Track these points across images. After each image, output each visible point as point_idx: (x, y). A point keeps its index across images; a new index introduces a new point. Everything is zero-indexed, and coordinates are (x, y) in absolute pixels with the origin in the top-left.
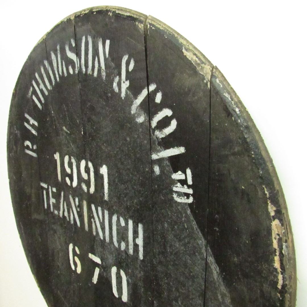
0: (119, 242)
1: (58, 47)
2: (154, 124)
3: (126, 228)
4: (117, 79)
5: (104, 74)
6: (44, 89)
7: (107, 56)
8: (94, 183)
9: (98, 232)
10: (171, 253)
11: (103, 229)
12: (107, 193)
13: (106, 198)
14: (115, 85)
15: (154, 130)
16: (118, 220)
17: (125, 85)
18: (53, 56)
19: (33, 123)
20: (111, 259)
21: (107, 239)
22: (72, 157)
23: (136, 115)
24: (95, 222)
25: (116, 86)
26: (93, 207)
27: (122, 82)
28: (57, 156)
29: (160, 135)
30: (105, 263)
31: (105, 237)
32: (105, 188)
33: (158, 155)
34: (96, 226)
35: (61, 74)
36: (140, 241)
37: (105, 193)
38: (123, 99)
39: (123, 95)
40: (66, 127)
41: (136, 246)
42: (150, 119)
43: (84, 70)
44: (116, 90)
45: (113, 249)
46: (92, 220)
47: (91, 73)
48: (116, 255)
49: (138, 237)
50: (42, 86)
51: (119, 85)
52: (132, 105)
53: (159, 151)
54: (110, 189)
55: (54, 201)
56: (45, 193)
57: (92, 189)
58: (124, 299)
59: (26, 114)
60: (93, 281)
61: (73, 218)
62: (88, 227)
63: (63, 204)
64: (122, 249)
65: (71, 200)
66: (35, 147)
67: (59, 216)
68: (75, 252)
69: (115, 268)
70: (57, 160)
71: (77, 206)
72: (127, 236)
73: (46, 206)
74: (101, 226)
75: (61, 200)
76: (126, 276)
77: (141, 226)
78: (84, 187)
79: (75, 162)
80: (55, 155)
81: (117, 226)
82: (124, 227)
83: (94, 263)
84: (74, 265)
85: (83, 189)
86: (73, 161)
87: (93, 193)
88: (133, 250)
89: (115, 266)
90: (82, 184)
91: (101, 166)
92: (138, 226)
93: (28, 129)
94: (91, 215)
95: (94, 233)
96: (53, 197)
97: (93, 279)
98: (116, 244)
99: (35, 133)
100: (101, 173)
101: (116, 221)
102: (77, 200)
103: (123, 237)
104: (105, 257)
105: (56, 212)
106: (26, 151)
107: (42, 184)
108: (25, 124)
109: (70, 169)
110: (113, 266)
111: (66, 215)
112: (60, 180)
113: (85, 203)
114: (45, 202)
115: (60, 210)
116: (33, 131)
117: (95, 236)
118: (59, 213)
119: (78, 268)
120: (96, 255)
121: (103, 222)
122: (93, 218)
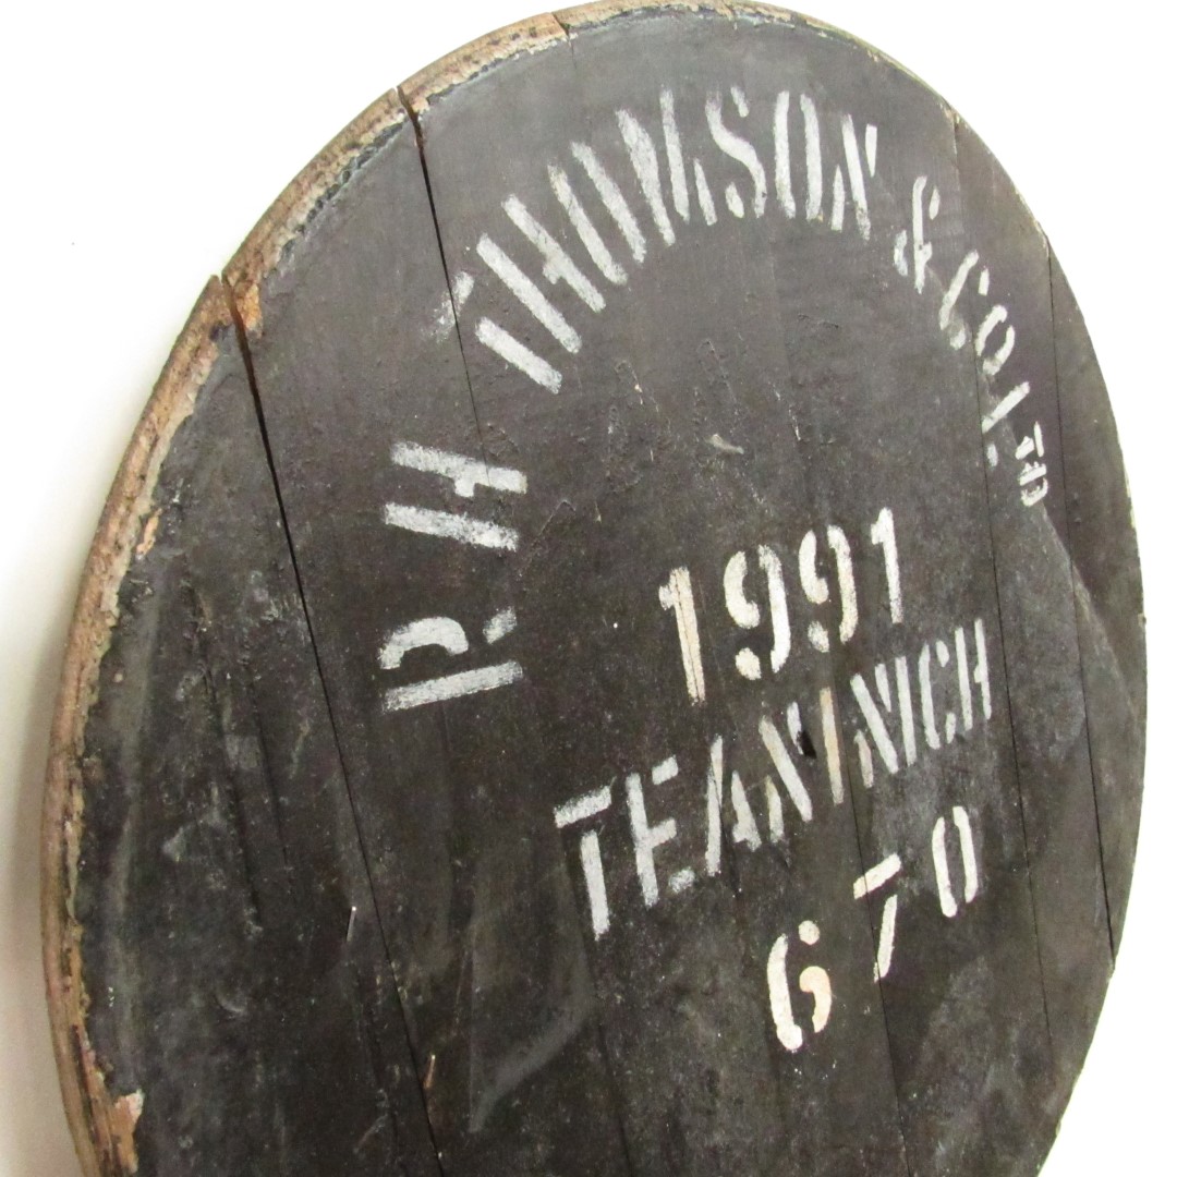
0: (940, 727)
1: (667, 101)
2: (980, 345)
3: (953, 665)
4: (902, 239)
5: (865, 223)
6: (578, 282)
7: (872, 171)
8: (854, 594)
9: (882, 761)
11: (895, 733)
12: (897, 597)
13: (896, 615)
14: (898, 254)
15: (981, 361)
17: (923, 255)
18: (632, 132)
19: (478, 487)
20: (923, 807)
21: (911, 753)
22: (761, 549)
23: (950, 332)
24: (869, 736)
25: (901, 258)
26: (858, 684)
27: (916, 247)
28: (678, 593)
29: (991, 368)
30: (912, 846)
31: (904, 753)
32: (890, 586)
33: (992, 418)
34: (873, 747)
35: (683, 212)
36: (982, 673)
37: (891, 604)
38: (920, 292)
39: (920, 281)
40: (724, 435)
41: (976, 689)
42: (973, 336)
43: (790, 206)
44: (903, 268)
45: (928, 767)
46: (860, 738)
47: (821, 218)
49: (977, 663)
50: (559, 266)
51: (909, 253)
52: (940, 307)
53: (993, 408)
54: (903, 579)
55: (667, 830)
56: (590, 847)
57: (849, 621)
58: (971, 889)
59: (411, 448)
60: (876, 979)
61: (783, 808)
62: (844, 782)
63: (721, 797)
64: (950, 738)
65: (766, 739)
66: (497, 628)
67: (702, 882)
68: (799, 958)
69: (941, 823)
70: (677, 607)
71: (795, 742)
72: (955, 686)
73: (601, 919)
74: (888, 728)
75: (711, 786)
76: (967, 811)
77: (978, 625)
78: (819, 637)
79: (777, 559)
80: (666, 589)
81: (932, 677)
82: (948, 664)
83: (876, 900)
84: (796, 1022)
85: (816, 647)
86: (767, 563)
87: (851, 634)
88: (971, 711)
89: (938, 817)
90: (810, 630)
91: (874, 518)
92: (973, 630)
93: (434, 537)
94: (854, 721)
95: (869, 780)
96: (654, 819)
97: (875, 968)
98: (933, 741)
99: (503, 536)
100: (874, 541)
101: (927, 666)
102: (793, 714)
103: (946, 699)
104: (911, 822)
105: (683, 879)
106: (402, 699)
107: (564, 817)
108: (391, 514)
109: (755, 606)
110: (935, 823)
111: (745, 831)
112: (698, 697)
113: (826, 698)
114: (593, 903)
115: (703, 848)
116: (480, 533)
117: (872, 789)
118: (699, 868)
119: (816, 1010)
120: (881, 857)
121: (892, 707)
122: (862, 724)
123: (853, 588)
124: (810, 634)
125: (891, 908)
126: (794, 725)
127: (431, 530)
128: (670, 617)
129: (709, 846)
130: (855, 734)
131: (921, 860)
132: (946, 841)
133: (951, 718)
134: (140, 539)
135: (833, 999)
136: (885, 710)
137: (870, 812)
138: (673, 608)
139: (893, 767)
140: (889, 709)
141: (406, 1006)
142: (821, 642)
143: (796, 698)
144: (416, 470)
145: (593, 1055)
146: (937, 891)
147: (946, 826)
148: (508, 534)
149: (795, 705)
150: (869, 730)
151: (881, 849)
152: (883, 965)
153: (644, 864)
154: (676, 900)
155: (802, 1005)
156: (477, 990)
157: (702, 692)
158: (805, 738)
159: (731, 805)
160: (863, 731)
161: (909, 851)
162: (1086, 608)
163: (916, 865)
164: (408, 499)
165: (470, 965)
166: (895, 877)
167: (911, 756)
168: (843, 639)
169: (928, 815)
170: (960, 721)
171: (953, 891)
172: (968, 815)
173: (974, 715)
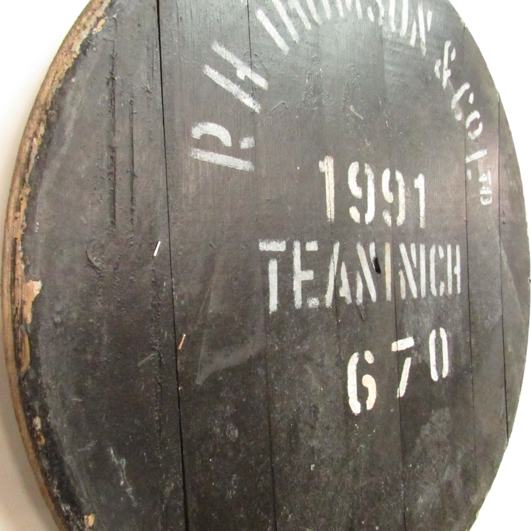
0: (437, 286)
2: (468, 125)
3: (445, 260)
4: (439, 62)
5: (424, 49)
7: (429, 30)
8: (405, 206)
9: (410, 289)
11: (417, 279)
12: (423, 216)
13: (422, 224)
14: (436, 68)
15: (467, 131)
16: (437, 252)
17: (447, 74)
19: (246, 77)
20: (427, 320)
22: (366, 165)
23: (455, 111)
24: (405, 274)
25: (438, 70)
26: (403, 248)
27: (444, 69)
28: (327, 166)
29: (472, 136)
30: (420, 337)
31: (420, 291)
32: (421, 210)
33: (470, 159)
34: (407, 281)
36: (458, 270)
37: (420, 218)
38: (444, 88)
39: (445, 84)
40: (355, 107)
41: (454, 277)
42: (465, 118)
43: (393, 27)
44: (438, 75)
45: (430, 302)
46: (401, 273)
47: (406, 38)
49: (456, 264)
51: (441, 70)
52: (452, 99)
53: (471, 154)
54: (426, 209)
55: (309, 275)
56: (273, 266)
57: (401, 217)
58: (445, 372)
59: (220, 46)
60: (398, 396)
61: (363, 289)
62: (392, 291)
63: (336, 271)
64: (441, 294)
65: (359, 252)
66: (246, 143)
67: (322, 307)
68: (363, 368)
69: (434, 332)
70: (326, 173)
71: (372, 261)
72: (445, 270)
73: (273, 304)
74: (414, 275)
75: (332, 264)
76: (446, 332)
77: (458, 248)
78: (387, 217)
79: (372, 173)
80: (322, 163)
81: (436, 261)
82: (443, 258)
83: (401, 355)
84: (359, 400)
85: (386, 222)
86: (368, 173)
87: (401, 223)
88: (451, 285)
89: (433, 329)
90: (384, 213)
91: (417, 177)
92: (455, 248)
93: (224, 89)
94: (399, 264)
95: (403, 296)
96: (304, 267)
97: (398, 391)
98: (434, 291)
99: (254, 104)
100: (416, 187)
101: (434, 254)
102: (372, 247)
103: (441, 275)
104: (421, 324)
105: (314, 302)
106: (198, 154)
107: (264, 246)
108: (207, 70)
109: (361, 190)
110: (431, 331)
111: (344, 292)
112: (331, 219)
113: (388, 247)
114: (271, 294)
115: (325, 292)
116: (244, 98)
117: (404, 301)
118: (322, 300)
119: (368, 398)
120: (406, 336)
121: (417, 266)
122: (403, 267)
123: (404, 203)
124: (383, 215)
125: (408, 363)
126: (373, 255)
127: (223, 85)
128: (323, 176)
129: (327, 292)
130: (399, 271)
131: (424, 346)
132: (436, 342)
133: (442, 285)
134: (96, 25)
135: (377, 396)
136: (414, 266)
137: (402, 311)
138: (324, 173)
139: (415, 296)
140: (415, 267)
141: (176, 303)
142: (388, 221)
143: (374, 240)
144: (221, 57)
145: (260, 371)
146: (430, 365)
147: (436, 335)
148: (257, 105)
149: (374, 244)
150: (406, 272)
151: (406, 331)
152: (402, 391)
153: (297, 287)
154: (310, 311)
155: (362, 393)
156: (211, 311)
157: (333, 217)
158: (376, 261)
159: (340, 277)
160: (403, 271)
161: (418, 338)
162: (505, 263)
163: (421, 347)
164: (215, 67)
165: (209, 297)
166: (411, 348)
167: (423, 294)
168: (398, 224)
169: (428, 326)
170: (446, 288)
171: (437, 369)
172: (447, 334)
173: (453, 289)
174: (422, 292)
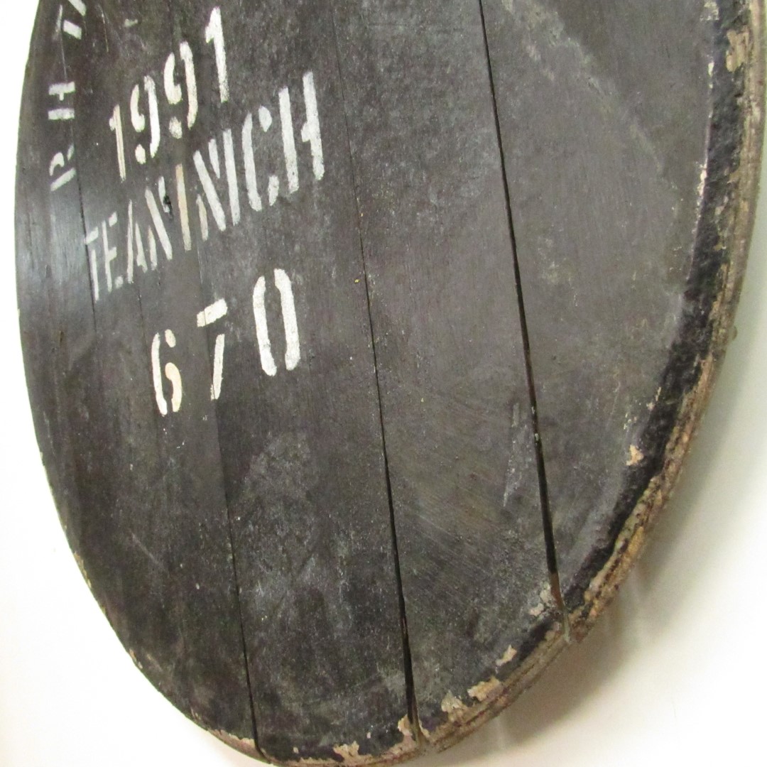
0: (263, 190)
3: (276, 127)
8: (196, 88)
9: (214, 220)
10: (389, 70)
11: (223, 197)
12: (224, 79)
13: (224, 95)
16: (256, 123)
19: (64, 95)
20: (246, 262)
21: (236, 214)
22: (146, 79)
24: (205, 199)
26: (198, 159)
28: (115, 119)
30: (236, 296)
31: (231, 214)
32: (219, 72)
34: (208, 207)
36: (312, 130)
37: (220, 87)
40: (130, 17)
41: (303, 149)
45: (251, 227)
46: (199, 200)
48: (259, 241)
49: (305, 120)
54: (229, 61)
55: (114, 253)
56: (93, 256)
57: (192, 111)
58: (293, 357)
60: (213, 398)
61: (156, 248)
62: (191, 235)
63: (132, 237)
64: (272, 200)
65: (148, 202)
68: (166, 354)
69: (261, 282)
71: (162, 204)
72: (280, 149)
74: (218, 193)
75: (129, 229)
76: (290, 276)
77: (308, 81)
78: (175, 128)
79: (153, 82)
80: (112, 120)
81: (255, 142)
83: (211, 332)
84: (164, 397)
85: (174, 136)
86: (148, 87)
87: (194, 121)
88: (296, 172)
89: (259, 276)
90: (171, 125)
94: (196, 188)
95: (206, 234)
96: (111, 246)
97: (211, 389)
98: (256, 203)
99: (70, 113)
100: (208, 40)
101: (250, 134)
102: (161, 184)
103: (270, 162)
104: (235, 274)
105: (119, 281)
107: (87, 240)
108: (50, 116)
109: (143, 117)
110: (255, 281)
111: (141, 261)
112: (123, 178)
113: (179, 171)
114: (95, 284)
115: (126, 266)
116: (65, 114)
117: (208, 242)
118: (125, 277)
119: (173, 395)
120: (213, 298)
121: (221, 175)
122: (201, 190)
124: (170, 128)
125: (220, 342)
126: (162, 193)
128: (113, 134)
129: (129, 266)
130: (196, 198)
131: (244, 311)
132: (266, 300)
133: (274, 181)
135: (183, 394)
136: (216, 178)
138: (114, 130)
139: (222, 226)
140: (218, 176)
142: (177, 131)
143: (163, 173)
146: (258, 346)
147: (267, 286)
149: (162, 178)
150: (205, 195)
151: (213, 292)
152: (216, 391)
153: (108, 270)
154: (117, 292)
155: (167, 388)
157: (125, 175)
158: (168, 200)
159: (135, 242)
160: (201, 195)
161: (234, 300)
163: (239, 316)
166: (224, 318)
167: (236, 217)
168: (190, 125)
169: (249, 272)
170: (284, 182)
171: (273, 352)
172: (291, 279)
173: (301, 176)
174: (233, 216)
